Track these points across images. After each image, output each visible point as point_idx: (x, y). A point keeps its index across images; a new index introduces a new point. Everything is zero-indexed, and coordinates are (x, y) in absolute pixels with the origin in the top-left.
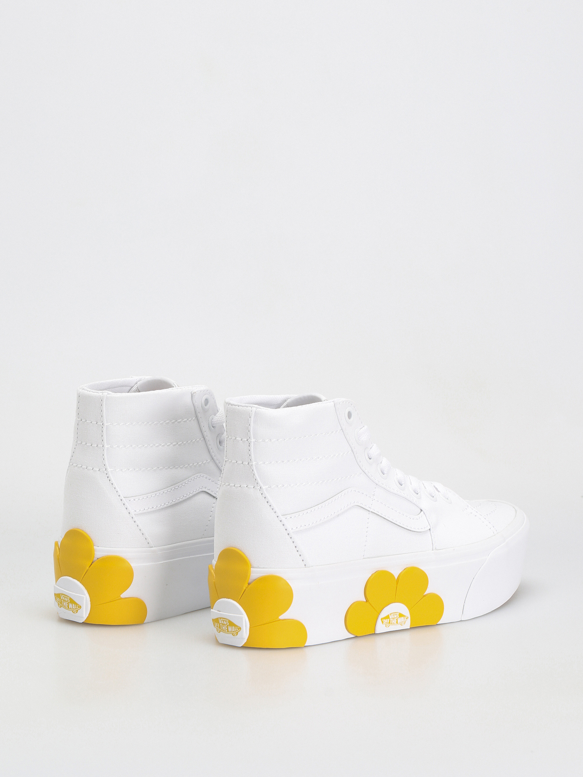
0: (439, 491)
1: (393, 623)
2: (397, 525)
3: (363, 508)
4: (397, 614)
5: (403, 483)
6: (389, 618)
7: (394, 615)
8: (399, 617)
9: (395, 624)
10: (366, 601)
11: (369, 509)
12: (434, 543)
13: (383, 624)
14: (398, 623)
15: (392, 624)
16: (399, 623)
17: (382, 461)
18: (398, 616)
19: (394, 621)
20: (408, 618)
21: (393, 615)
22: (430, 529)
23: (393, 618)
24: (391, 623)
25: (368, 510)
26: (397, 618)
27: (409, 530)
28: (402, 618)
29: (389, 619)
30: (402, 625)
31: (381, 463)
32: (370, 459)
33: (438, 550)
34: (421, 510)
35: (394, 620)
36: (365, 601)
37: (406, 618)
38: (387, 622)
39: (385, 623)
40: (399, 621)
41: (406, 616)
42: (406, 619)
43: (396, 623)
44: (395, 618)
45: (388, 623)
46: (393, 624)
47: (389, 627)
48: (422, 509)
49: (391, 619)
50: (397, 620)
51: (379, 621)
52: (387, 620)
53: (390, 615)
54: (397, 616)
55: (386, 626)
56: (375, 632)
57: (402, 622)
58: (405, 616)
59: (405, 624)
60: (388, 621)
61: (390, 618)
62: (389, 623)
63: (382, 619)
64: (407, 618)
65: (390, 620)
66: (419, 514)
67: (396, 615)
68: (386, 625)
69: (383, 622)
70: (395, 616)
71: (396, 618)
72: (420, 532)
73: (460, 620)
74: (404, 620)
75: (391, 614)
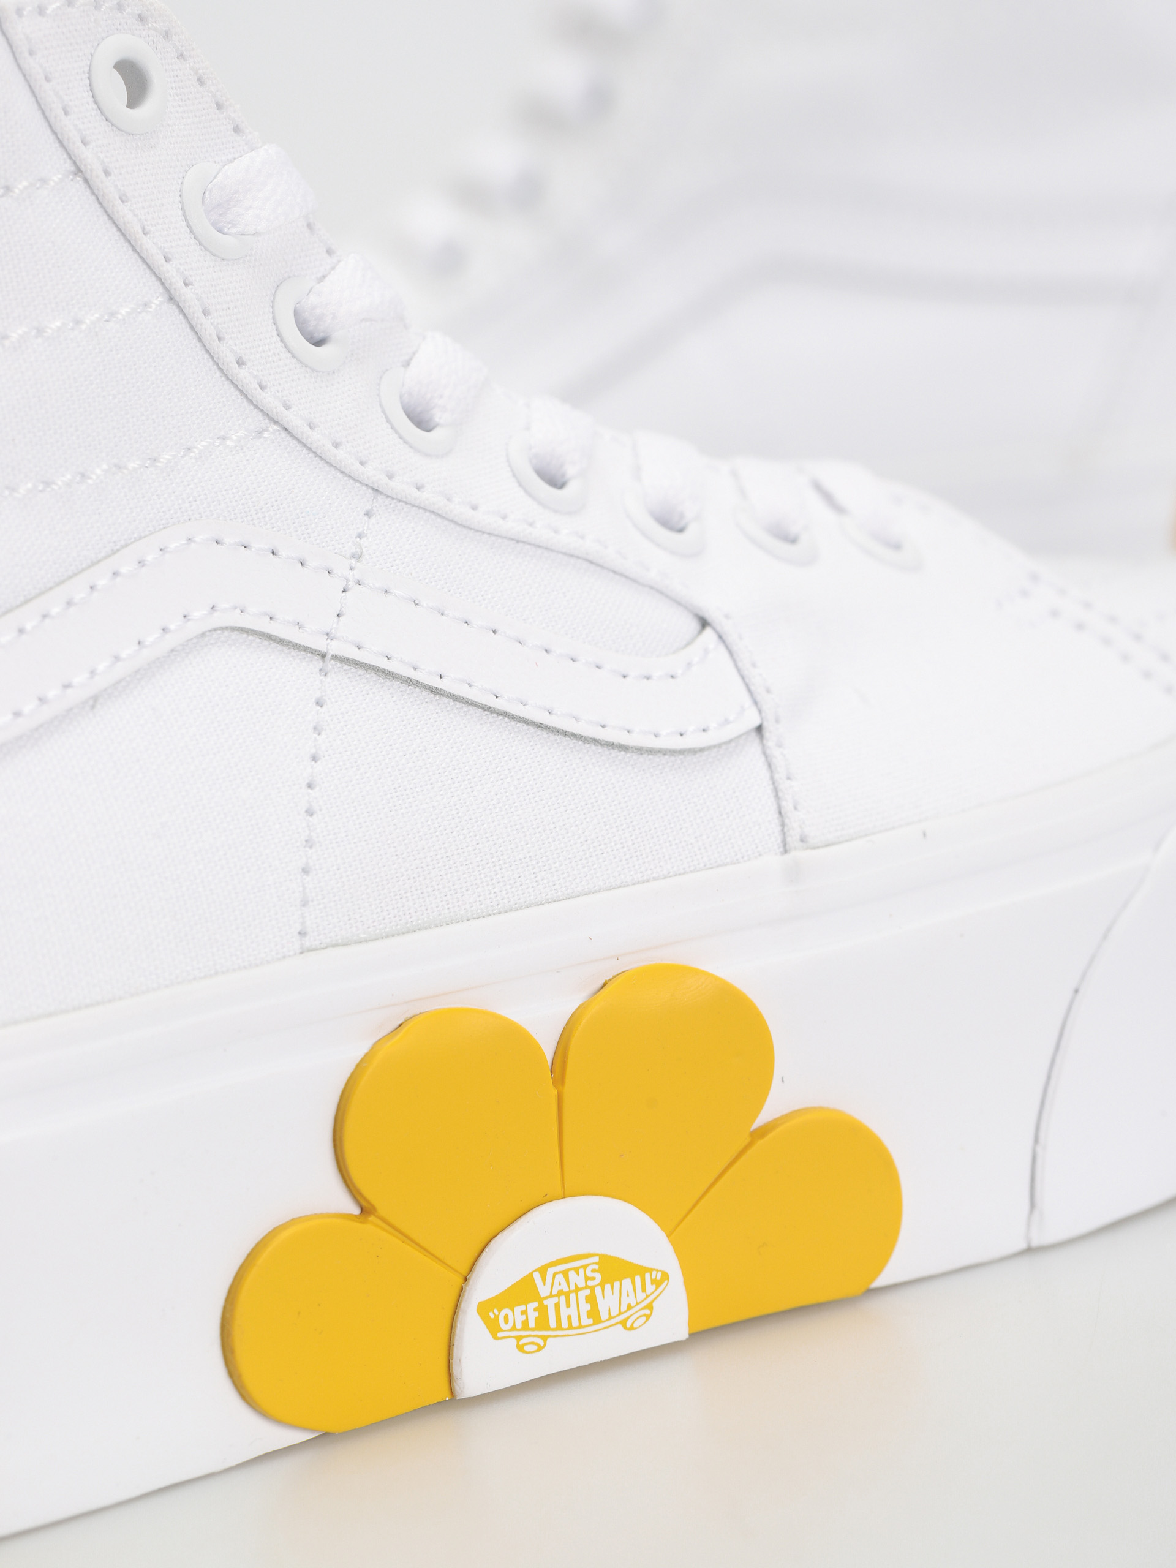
0: (839, 509)
1: (565, 1324)
2: (527, 722)
3: (281, 642)
4: (585, 1267)
5: (570, 471)
6: (535, 1296)
7: (565, 1274)
8: (602, 1285)
9: (580, 1326)
10: (363, 1210)
11: (321, 645)
12: (788, 805)
13: (495, 1338)
14: (604, 1315)
15: (559, 1327)
16: (610, 1318)
17: (414, 353)
18: (598, 1277)
19: (576, 1310)
20: (665, 1276)
21: (560, 1278)
22: (759, 729)
23: (560, 1293)
24: (553, 1323)
25: (314, 652)
26: (592, 1289)
27: (611, 745)
28: (627, 1283)
29: (536, 1304)
30: (632, 1328)
31: (407, 364)
32: (319, 343)
33: (814, 848)
34: (704, 623)
35: (568, 1306)
36: (356, 1211)
37: (653, 1282)
38: (525, 1324)
39: (514, 1328)
40: (608, 1302)
41: (651, 1270)
42: (650, 1288)
43: (586, 1321)
44: (577, 1290)
45: (532, 1324)
46: (570, 1327)
47: (540, 1348)
48: (707, 616)
49: (550, 1303)
50: (591, 1299)
51: (471, 1325)
52: (518, 1309)
53: (537, 1276)
54: (587, 1279)
55: (520, 1348)
56: (452, 1393)
57: (629, 1307)
58: (642, 1271)
59: (648, 1317)
60: (533, 1315)
61: (544, 1291)
62: (542, 1323)
63: (484, 1309)
64: (657, 1283)
65: (542, 1310)
66: (688, 644)
67: (576, 1270)
68: (519, 1338)
69: (494, 1328)
70: (577, 1279)
71: (588, 1292)
72: (693, 751)
73: (1022, 1245)
74: (641, 1296)
75: (543, 1271)
